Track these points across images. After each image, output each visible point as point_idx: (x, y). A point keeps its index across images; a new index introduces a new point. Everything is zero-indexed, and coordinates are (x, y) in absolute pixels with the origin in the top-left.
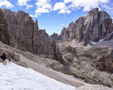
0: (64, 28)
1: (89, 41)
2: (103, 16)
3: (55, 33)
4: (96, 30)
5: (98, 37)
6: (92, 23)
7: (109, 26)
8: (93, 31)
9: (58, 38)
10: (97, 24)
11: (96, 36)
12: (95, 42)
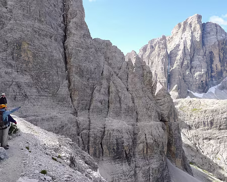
2: (212, 33)
5: (206, 82)
8: (192, 67)
10: (202, 51)
11: (202, 79)
12: (200, 92)
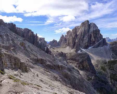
0: (63, 35)
1: (80, 48)
2: (92, 27)
3: (54, 40)
4: (86, 39)
5: (88, 45)
6: (83, 33)
7: (97, 36)
8: (83, 40)
9: (57, 44)
10: (87, 34)
11: (86, 44)
12: (85, 49)
